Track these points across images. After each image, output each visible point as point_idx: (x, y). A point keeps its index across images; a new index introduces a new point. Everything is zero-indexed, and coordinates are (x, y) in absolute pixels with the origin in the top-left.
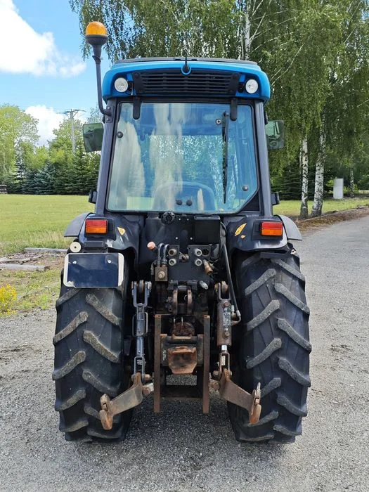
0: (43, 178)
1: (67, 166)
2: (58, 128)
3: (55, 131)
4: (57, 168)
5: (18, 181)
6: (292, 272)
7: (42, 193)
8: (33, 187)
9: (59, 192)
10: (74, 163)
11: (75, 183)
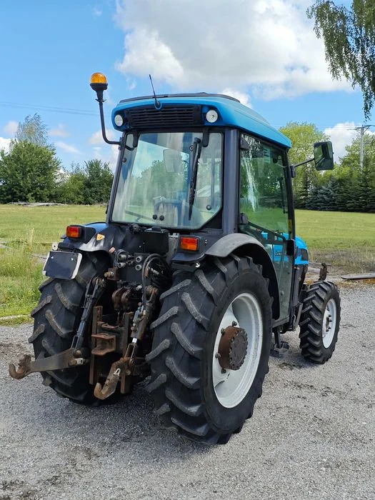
0: (326, 194)
1: (351, 183)
2: (351, 145)
3: (347, 148)
4: (341, 185)
5: (303, 197)
6: (204, 285)
7: (324, 209)
8: (316, 203)
9: (340, 208)
10: (359, 180)
11: (358, 200)
